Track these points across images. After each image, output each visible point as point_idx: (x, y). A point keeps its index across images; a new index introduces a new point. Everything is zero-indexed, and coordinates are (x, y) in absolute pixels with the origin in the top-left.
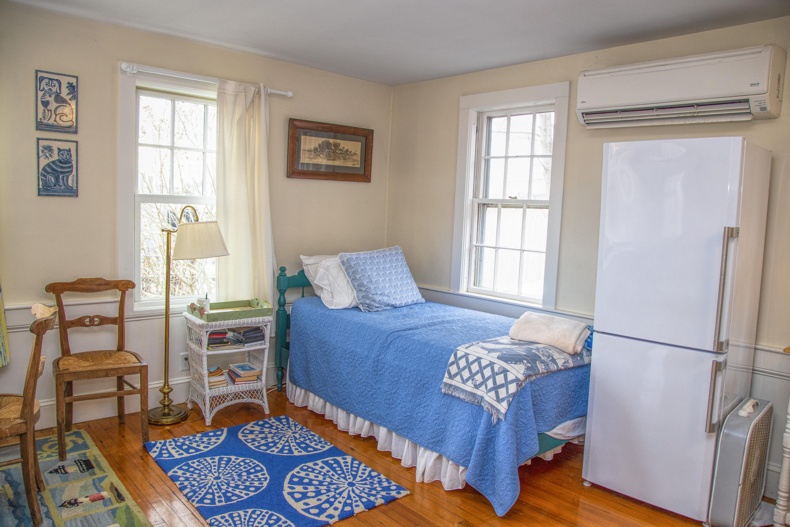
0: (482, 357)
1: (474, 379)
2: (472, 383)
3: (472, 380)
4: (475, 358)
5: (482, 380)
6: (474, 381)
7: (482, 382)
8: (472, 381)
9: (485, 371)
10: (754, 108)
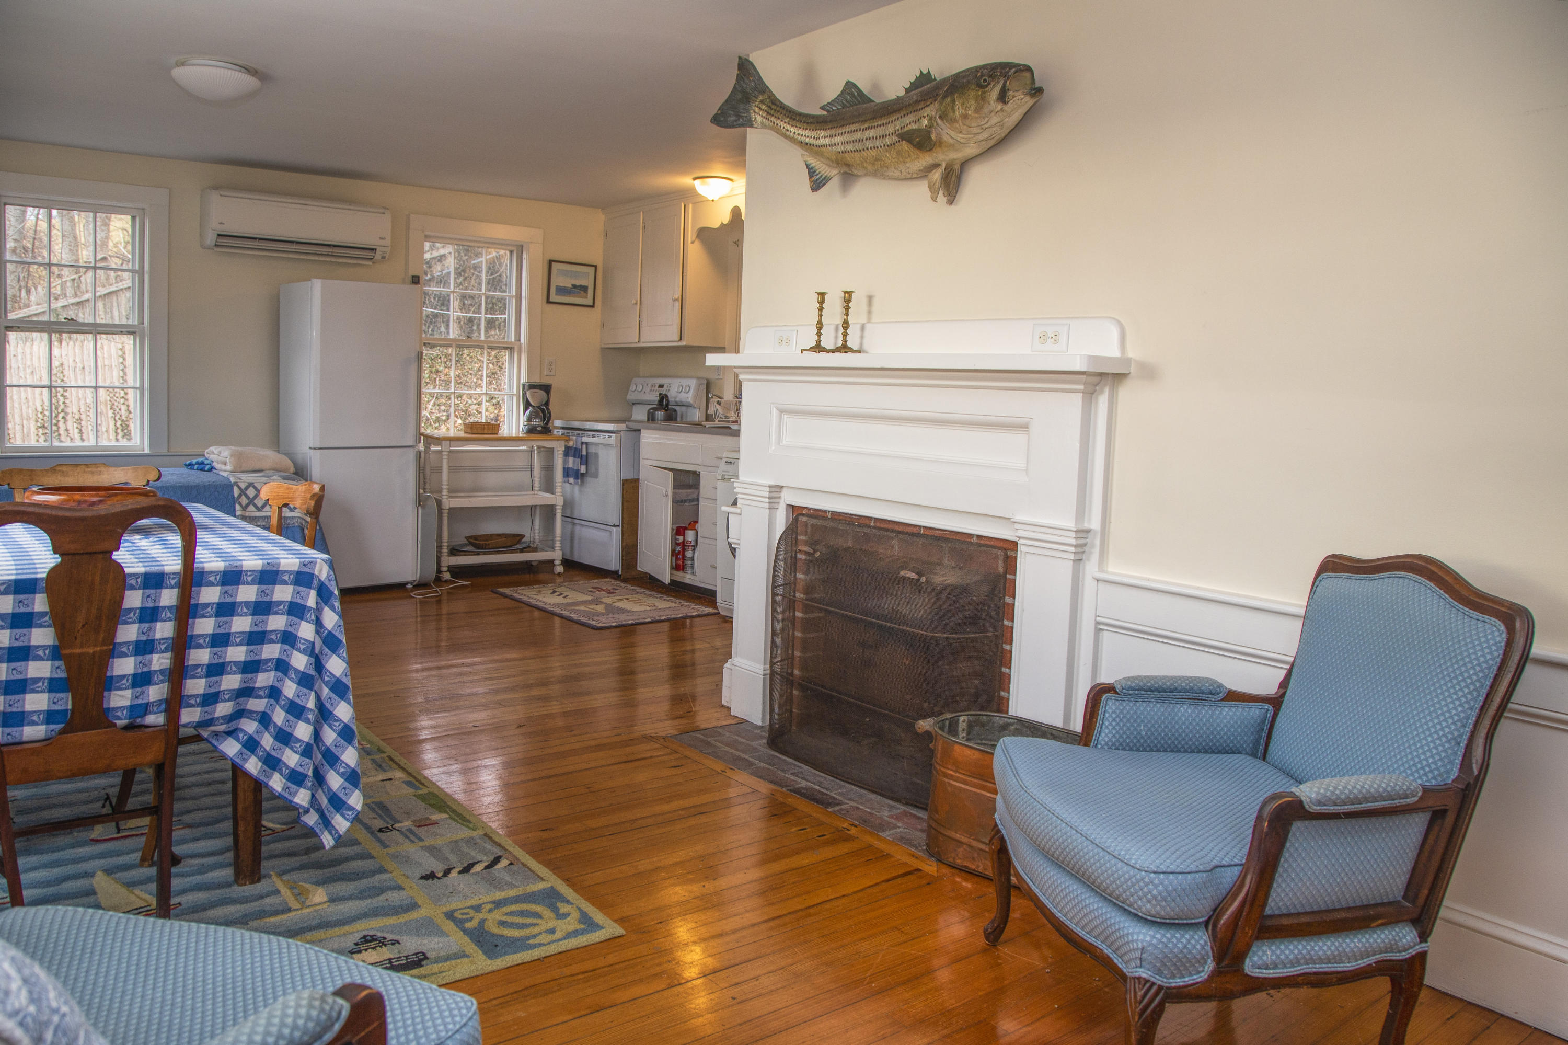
10: (378, 256)
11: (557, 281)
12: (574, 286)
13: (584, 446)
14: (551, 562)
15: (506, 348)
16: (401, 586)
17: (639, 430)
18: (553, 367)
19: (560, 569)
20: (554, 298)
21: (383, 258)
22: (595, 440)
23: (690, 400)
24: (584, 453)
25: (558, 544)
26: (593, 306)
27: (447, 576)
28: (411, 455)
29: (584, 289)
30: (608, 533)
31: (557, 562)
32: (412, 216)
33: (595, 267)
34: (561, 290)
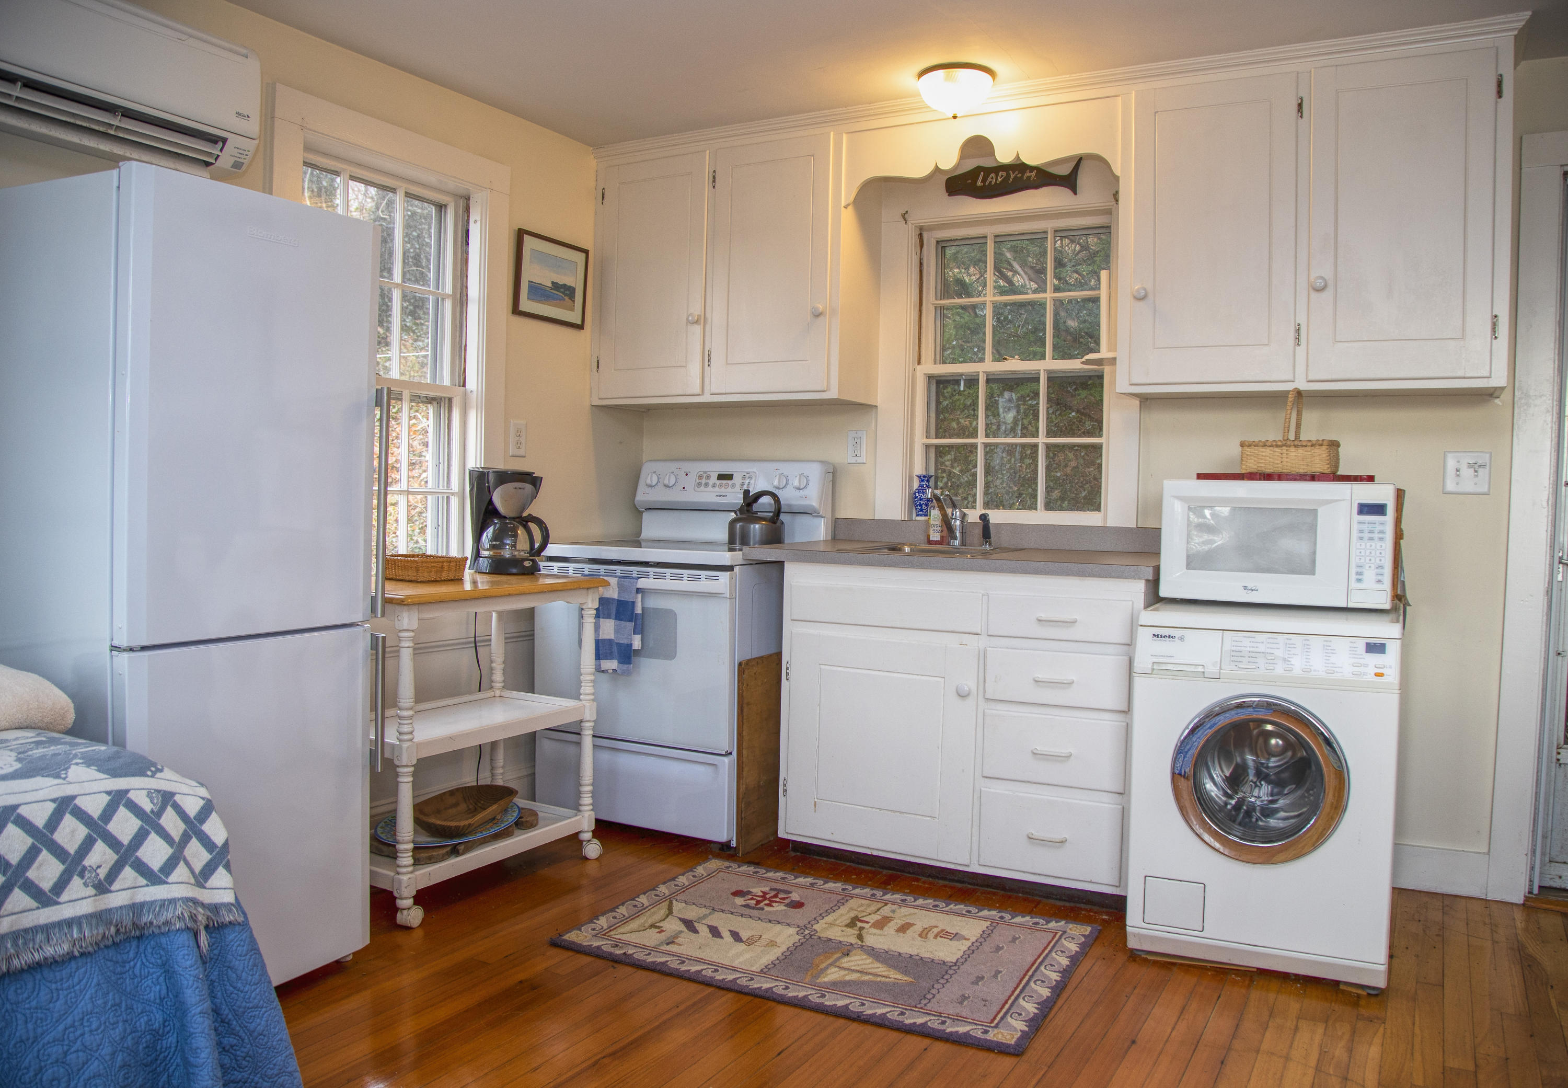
0: (76, 793)
1: (84, 868)
2: (86, 885)
3: (81, 875)
4: (51, 807)
5: (116, 857)
6: (87, 875)
7: (117, 862)
8: (82, 877)
9: (113, 827)
10: (226, 160)
11: (531, 273)
12: (555, 285)
13: (640, 596)
14: (574, 839)
15: (430, 400)
16: (335, 969)
17: (780, 564)
18: (523, 439)
19: (593, 849)
20: (526, 305)
21: (237, 165)
22: (668, 584)
23: (815, 503)
24: (639, 610)
25: (587, 800)
26: (581, 327)
27: (412, 915)
28: (360, 641)
29: (569, 292)
30: (710, 769)
31: (587, 836)
32: (280, 87)
33: (586, 252)
34: (537, 292)
